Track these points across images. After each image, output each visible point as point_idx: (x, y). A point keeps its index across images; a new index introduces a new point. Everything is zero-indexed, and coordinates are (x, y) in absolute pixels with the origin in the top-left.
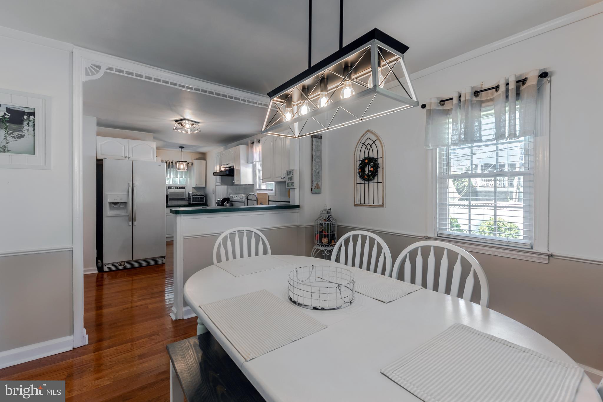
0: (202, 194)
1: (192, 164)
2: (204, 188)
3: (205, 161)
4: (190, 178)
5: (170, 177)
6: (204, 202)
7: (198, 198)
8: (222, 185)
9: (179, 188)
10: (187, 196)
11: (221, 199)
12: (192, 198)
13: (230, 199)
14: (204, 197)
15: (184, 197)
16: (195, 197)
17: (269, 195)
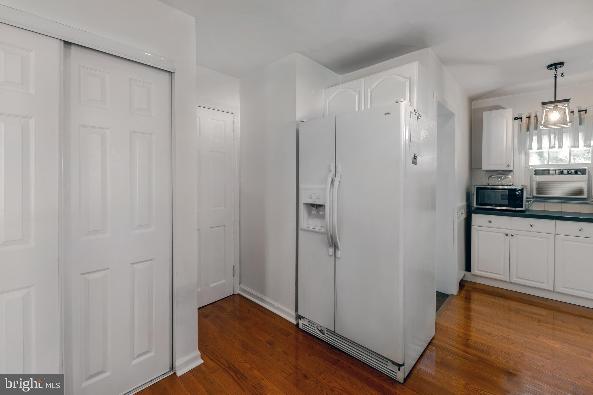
9: (565, 172)
15: (582, 195)
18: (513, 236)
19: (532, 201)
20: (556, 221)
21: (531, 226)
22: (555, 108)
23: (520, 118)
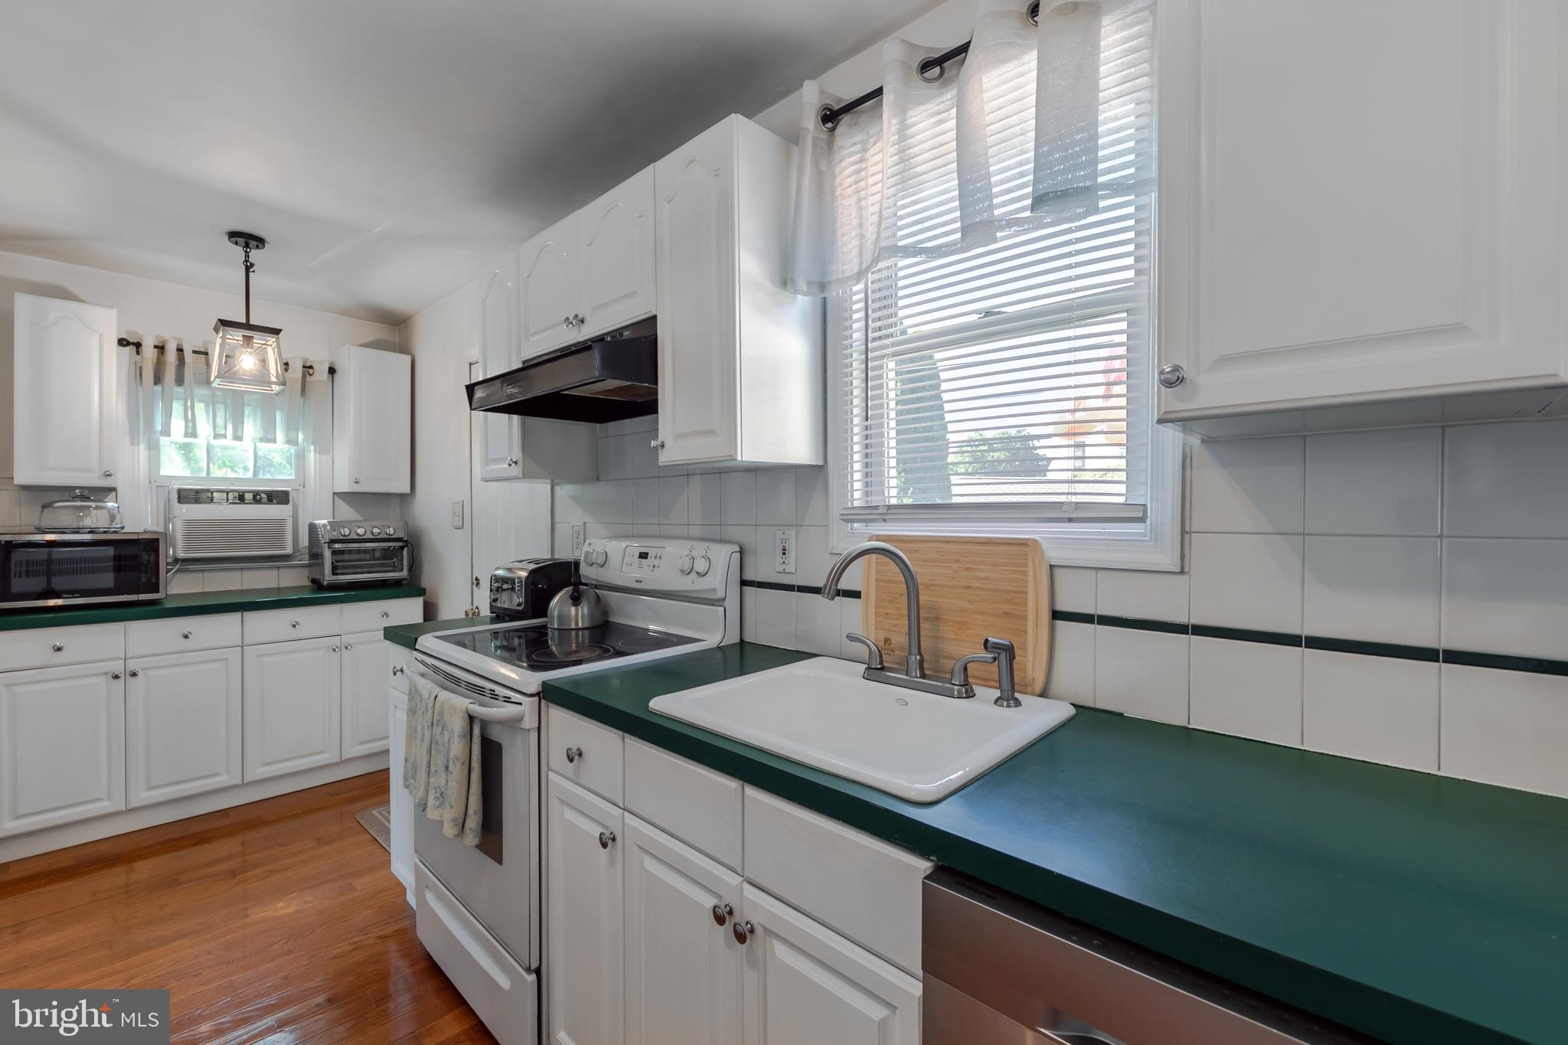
0: (391, 531)
1: (332, 371)
2: (402, 497)
3: (408, 358)
4: (324, 447)
5: (191, 432)
6: (404, 574)
7: (374, 550)
8: (527, 475)
9: (249, 497)
10: (304, 541)
11: (524, 574)
12: (327, 554)
13: (584, 570)
14: (402, 548)
15: (283, 548)
16: (345, 550)
17: (1054, 555)
18: (134, 675)
19: (173, 571)
20: (245, 614)
21: (186, 637)
22: (248, 340)
23: (133, 344)
